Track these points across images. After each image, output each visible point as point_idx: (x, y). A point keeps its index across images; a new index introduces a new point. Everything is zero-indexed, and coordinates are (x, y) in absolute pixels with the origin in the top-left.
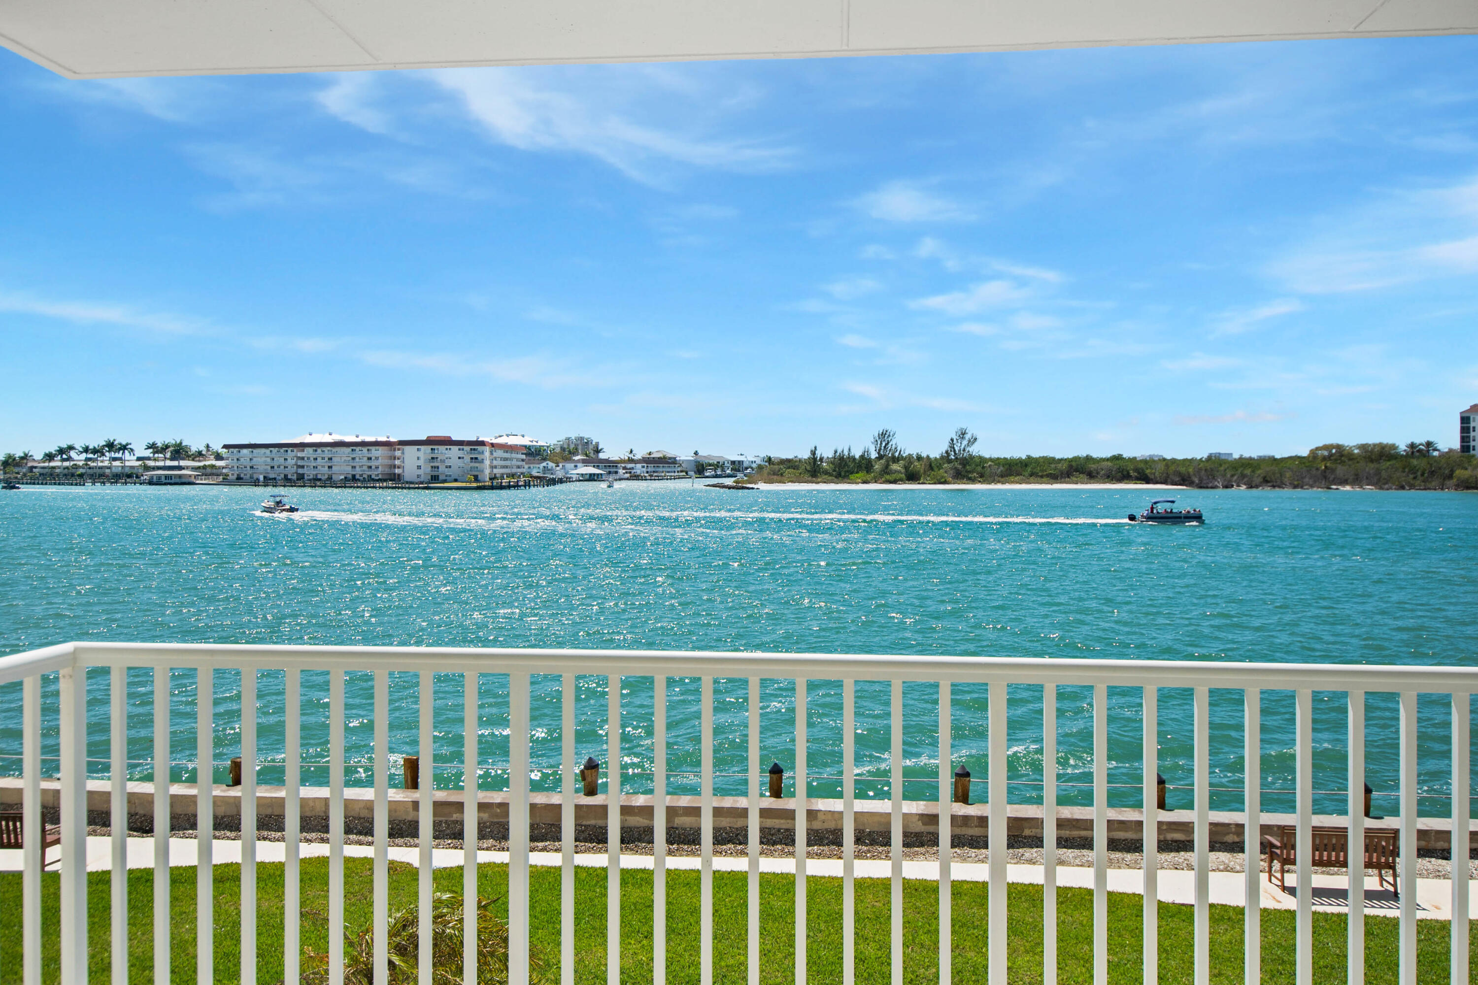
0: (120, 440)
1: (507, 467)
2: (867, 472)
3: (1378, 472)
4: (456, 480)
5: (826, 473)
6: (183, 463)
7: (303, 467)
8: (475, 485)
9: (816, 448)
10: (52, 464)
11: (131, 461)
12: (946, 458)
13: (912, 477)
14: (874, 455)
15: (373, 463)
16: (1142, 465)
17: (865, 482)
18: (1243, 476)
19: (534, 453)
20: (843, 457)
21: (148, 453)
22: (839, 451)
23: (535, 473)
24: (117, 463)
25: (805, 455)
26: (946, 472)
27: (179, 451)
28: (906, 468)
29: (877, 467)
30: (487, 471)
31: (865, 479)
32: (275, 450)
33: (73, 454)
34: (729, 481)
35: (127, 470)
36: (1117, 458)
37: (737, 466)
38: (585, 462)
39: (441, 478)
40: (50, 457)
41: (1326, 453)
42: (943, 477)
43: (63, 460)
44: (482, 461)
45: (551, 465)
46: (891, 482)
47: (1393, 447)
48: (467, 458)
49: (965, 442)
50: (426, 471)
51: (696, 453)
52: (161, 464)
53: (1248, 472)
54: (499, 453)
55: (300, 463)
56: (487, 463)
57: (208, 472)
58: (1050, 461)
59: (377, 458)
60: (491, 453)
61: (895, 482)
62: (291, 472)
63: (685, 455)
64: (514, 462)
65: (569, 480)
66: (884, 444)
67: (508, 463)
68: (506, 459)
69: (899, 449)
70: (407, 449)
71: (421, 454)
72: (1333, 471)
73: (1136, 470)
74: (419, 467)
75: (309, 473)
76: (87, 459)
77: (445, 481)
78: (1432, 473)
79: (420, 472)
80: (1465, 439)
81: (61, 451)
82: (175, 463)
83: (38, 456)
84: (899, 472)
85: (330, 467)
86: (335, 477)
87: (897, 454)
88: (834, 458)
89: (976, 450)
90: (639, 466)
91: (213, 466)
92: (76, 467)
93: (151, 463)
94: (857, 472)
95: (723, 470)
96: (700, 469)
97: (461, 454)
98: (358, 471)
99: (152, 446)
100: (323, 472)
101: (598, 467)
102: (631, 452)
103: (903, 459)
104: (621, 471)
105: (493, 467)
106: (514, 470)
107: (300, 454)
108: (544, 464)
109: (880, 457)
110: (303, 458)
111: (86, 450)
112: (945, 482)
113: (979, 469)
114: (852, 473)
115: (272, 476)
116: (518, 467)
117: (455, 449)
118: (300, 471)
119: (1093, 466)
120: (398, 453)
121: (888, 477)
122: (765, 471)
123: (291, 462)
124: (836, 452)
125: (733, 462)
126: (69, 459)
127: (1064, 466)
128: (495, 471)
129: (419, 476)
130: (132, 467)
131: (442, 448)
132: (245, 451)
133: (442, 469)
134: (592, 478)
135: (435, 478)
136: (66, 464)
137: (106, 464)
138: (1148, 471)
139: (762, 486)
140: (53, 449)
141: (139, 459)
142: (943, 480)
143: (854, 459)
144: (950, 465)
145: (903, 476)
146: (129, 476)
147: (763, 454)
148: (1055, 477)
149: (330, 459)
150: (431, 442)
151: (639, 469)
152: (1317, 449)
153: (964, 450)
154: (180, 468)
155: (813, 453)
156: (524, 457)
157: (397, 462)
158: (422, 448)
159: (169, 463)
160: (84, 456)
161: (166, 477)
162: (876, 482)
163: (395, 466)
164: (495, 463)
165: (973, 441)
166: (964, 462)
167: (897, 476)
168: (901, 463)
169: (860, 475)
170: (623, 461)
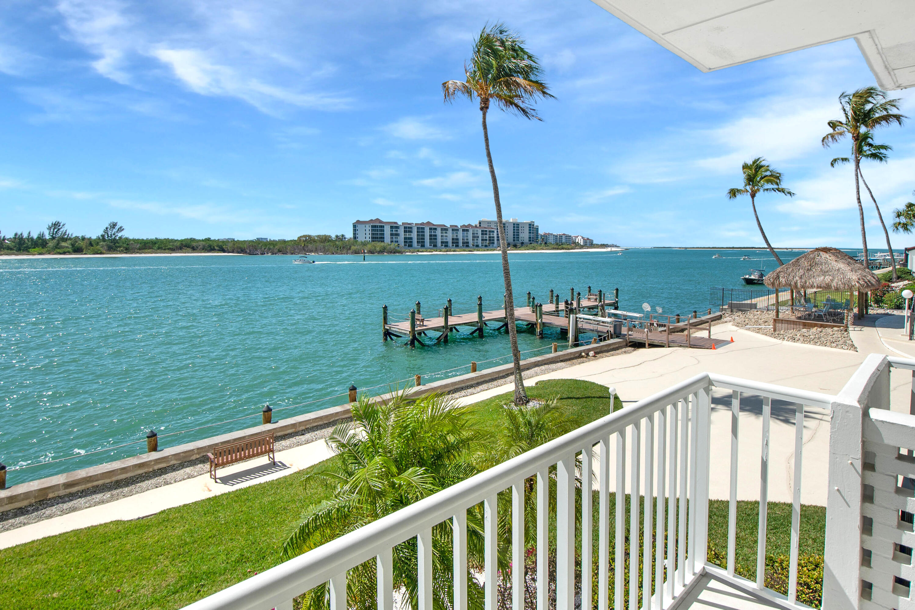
2: (43, 248)
3: (324, 247)
5: (9, 248)
12: (102, 238)
13: (78, 250)
14: (47, 237)
16: (221, 244)
17: (40, 254)
18: (269, 249)
20: (22, 238)
22: (19, 233)
26: (102, 247)
28: (73, 245)
29: (51, 244)
31: (40, 252)
36: (208, 240)
41: (304, 239)
42: (99, 250)
46: (61, 254)
47: (330, 236)
49: (115, 230)
53: (272, 247)
58: (168, 241)
61: (64, 253)
66: (56, 230)
69: (67, 234)
72: (307, 246)
73: (218, 246)
78: (344, 247)
80: (355, 234)
84: (67, 247)
87: (66, 236)
88: (15, 238)
89: (124, 234)
94: (34, 248)
103: (70, 239)
109: (53, 238)
112: (101, 253)
113: (125, 245)
114: (29, 248)
119: (194, 244)
121: (58, 250)
124: (16, 234)
127: (178, 244)
138: (224, 247)
142: (99, 252)
143: (32, 239)
144: (104, 243)
145: (70, 250)
148: (173, 250)
152: (301, 237)
153: (114, 234)
162: (49, 254)
165: (121, 229)
166: (114, 241)
167: (66, 250)
168: (69, 242)
169: (37, 249)
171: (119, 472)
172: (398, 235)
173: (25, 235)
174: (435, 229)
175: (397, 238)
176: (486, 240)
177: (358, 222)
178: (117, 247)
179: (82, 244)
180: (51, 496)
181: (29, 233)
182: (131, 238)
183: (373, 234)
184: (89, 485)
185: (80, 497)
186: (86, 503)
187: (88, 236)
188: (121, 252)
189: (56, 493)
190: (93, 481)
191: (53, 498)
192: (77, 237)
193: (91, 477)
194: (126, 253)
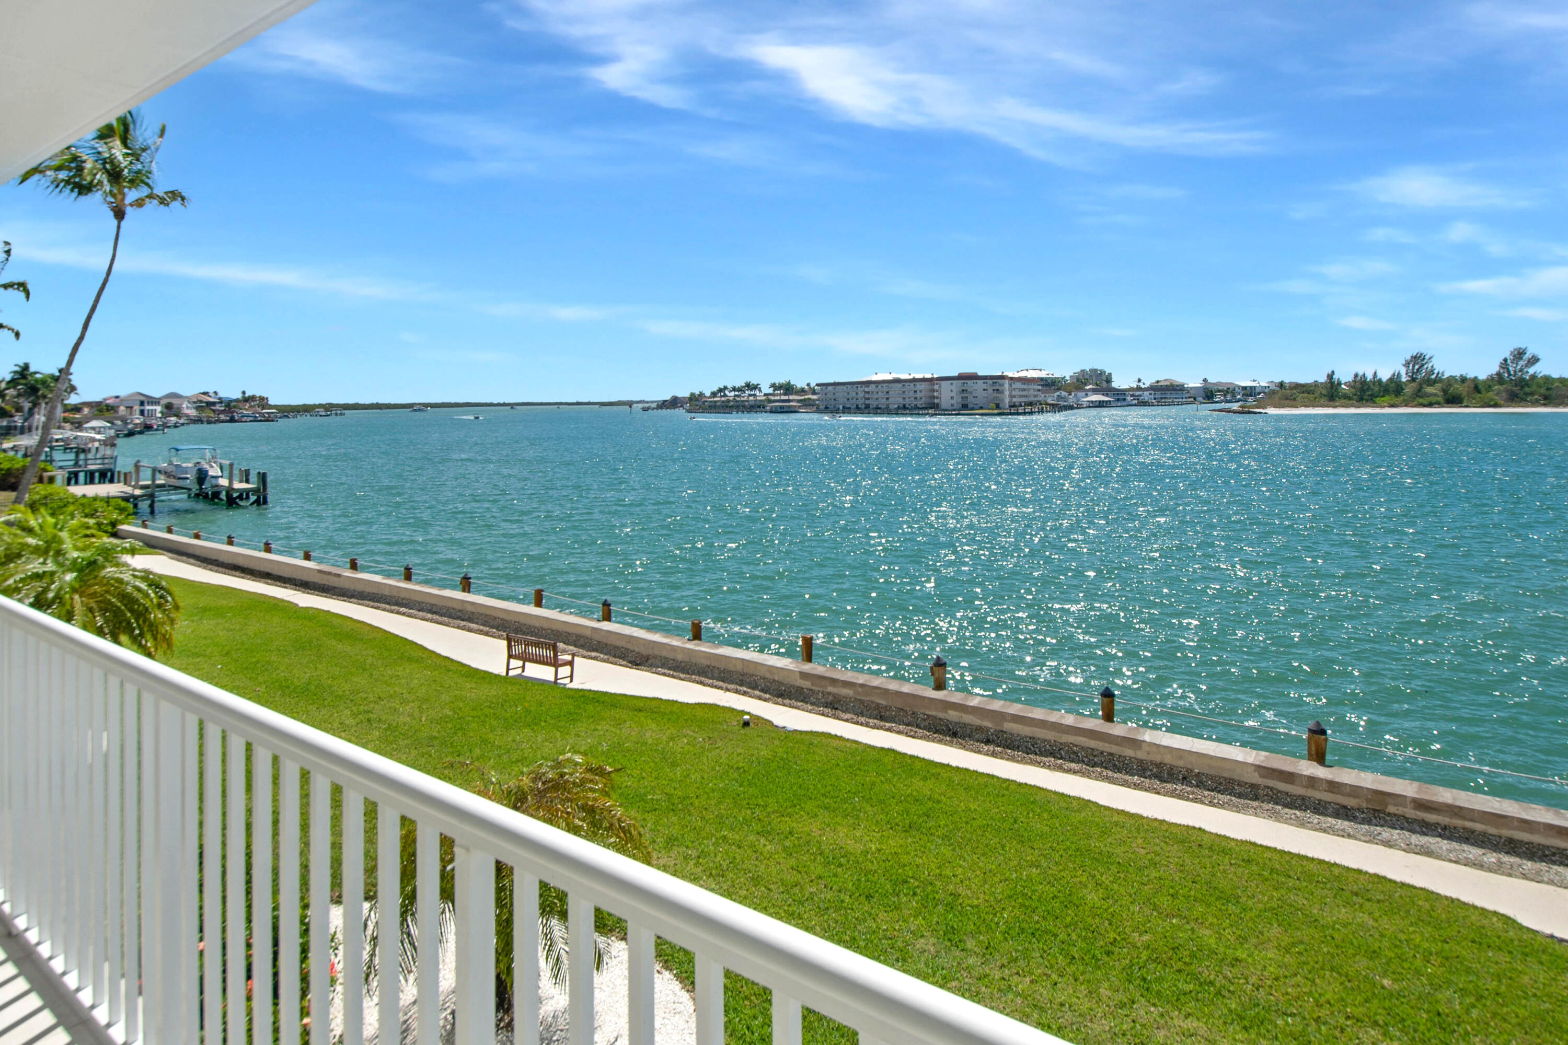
0: (754, 382)
1: (1026, 396)
2: (1396, 396)
4: (981, 408)
5: (1346, 397)
6: (791, 397)
7: (868, 399)
8: (996, 412)
9: (1333, 372)
10: (716, 399)
11: (760, 396)
12: (1499, 379)
13: (1453, 400)
14: (1404, 379)
15: (918, 395)
17: (1392, 406)
19: (1049, 384)
20: (1365, 381)
21: (771, 391)
22: (1361, 373)
23: (1050, 401)
24: (751, 398)
25: (1322, 379)
26: (1497, 394)
27: (788, 388)
28: (1445, 391)
29: (1408, 390)
30: (1007, 400)
31: (1392, 402)
32: (849, 387)
33: (727, 392)
34: (1235, 406)
35: (758, 403)
37: (1249, 392)
38: (1095, 391)
39: (970, 406)
40: (714, 394)
42: (1492, 400)
43: (721, 396)
44: (1002, 392)
45: (1064, 394)
46: (1424, 406)
48: (990, 391)
49: (1521, 363)
50: (957, 401)
51: (1205, 380)
52: (778, 398)
54: (1018, 385)
55: (867, 396)
56: (1007, 393)
57: (807, 404)
59: (921, 391)
60: (1010, 385)
61: (1430, 405)
62: (861, 402)
63: (1193, 382)
64: (1031, 392)
65: (1080, 407)
66: (1417, 367)
67: (1025, 393)
68: (1024, 390)
69: (1436, 372)
70: (943, 383)
71: (953, 388)
74: (952, 398)
75: (873, 403)
76: (735, 396)
77: (973, 409)
79: (953, 402)
81: (720, 390)
82: (786, 398)
83: (708, 394)
84: (1435, 395)
85: (887, 399)
86: (891, 407)
87: (1433, 377)
88: (1354, 381)
89: (1540, 369)
90: (1146, 393)
91: (809, 399)
92: (728, 401)
93: (772, 398)
94: (1383, 396)
95: (1234, 396)
96: (1208, 394)
97: (985, 387)
98: (907, 402)
99: (773, 386)
100: (882, 403)
101: (1107, 395)
102: (1139, 381)
103: (1443, 380)
104: (1129, 398)
105: (1011, 396)
106: (1031, 399)
107: (866, 389)
108: (1058, 393)
109: (1413, 380)
110: (868, 392)
111: (734, 389)
112: (1496, 405)
113: (1543, 391)
114: (1376, 397)
115: (848, 406)
116: (1035, 396)
117: (980, 382)
118: (867, 402)
120: (936, 387)
121: (1421, 400)
122: (1277, 397)
123: (861, 395)
124: (1356, 375)
125: (1245, 388)
126: (725, 395)
128: (1014, 400)
129: (952, 405)
130: (761, 401)
131: (970, 382)
132: (830, 388)
133: (970, 399)
134: (1101, 405)
135: (965, 406)
136: (723, 399)
137: (745, 398)
139: (1272, 411)
140: (715, 389)
141: (765, 395)
142: (1492, 403)
143: (1380, 382)
144: (1502, 388)
145: (1440, 399)
146: (759, 407)
147: (1278, 380)
149: (888, 393)
150: (962, 377)
151: (1146, 396)
153: (1521, 370)
154: (789, 401)
155: (1330, 376)
156: (1040, 387)
157: (935, 394)
158: (955, 382)
159: (783, 397)
160: (732, 394)
161: (781, 407)
162: (1406, 406)
163: (934, 397)
164: (1014, 393)
165: (1534, 360)
166: (1522, 383)
167: (1434, 399)
168: (1438, 385)
169: (1386, 398)
170: (1132, 389)
171: (1516, 823)
173: (1369, 377)
178: (1527, 394)
179: (1461, 389)
180: (1391, 809)
181: (1375, 373)
182: (1555, 375)
184: (1458, 822)
185: (1440, 836)
186: (1450, 851)
187: (1471, 375)
188: (1535, 403)
189: (1400, 809)
190: (1464, 818)
191: (1395, 815)
192: (1452, 378)
193: (1461, 808)
194: (1545, 405)
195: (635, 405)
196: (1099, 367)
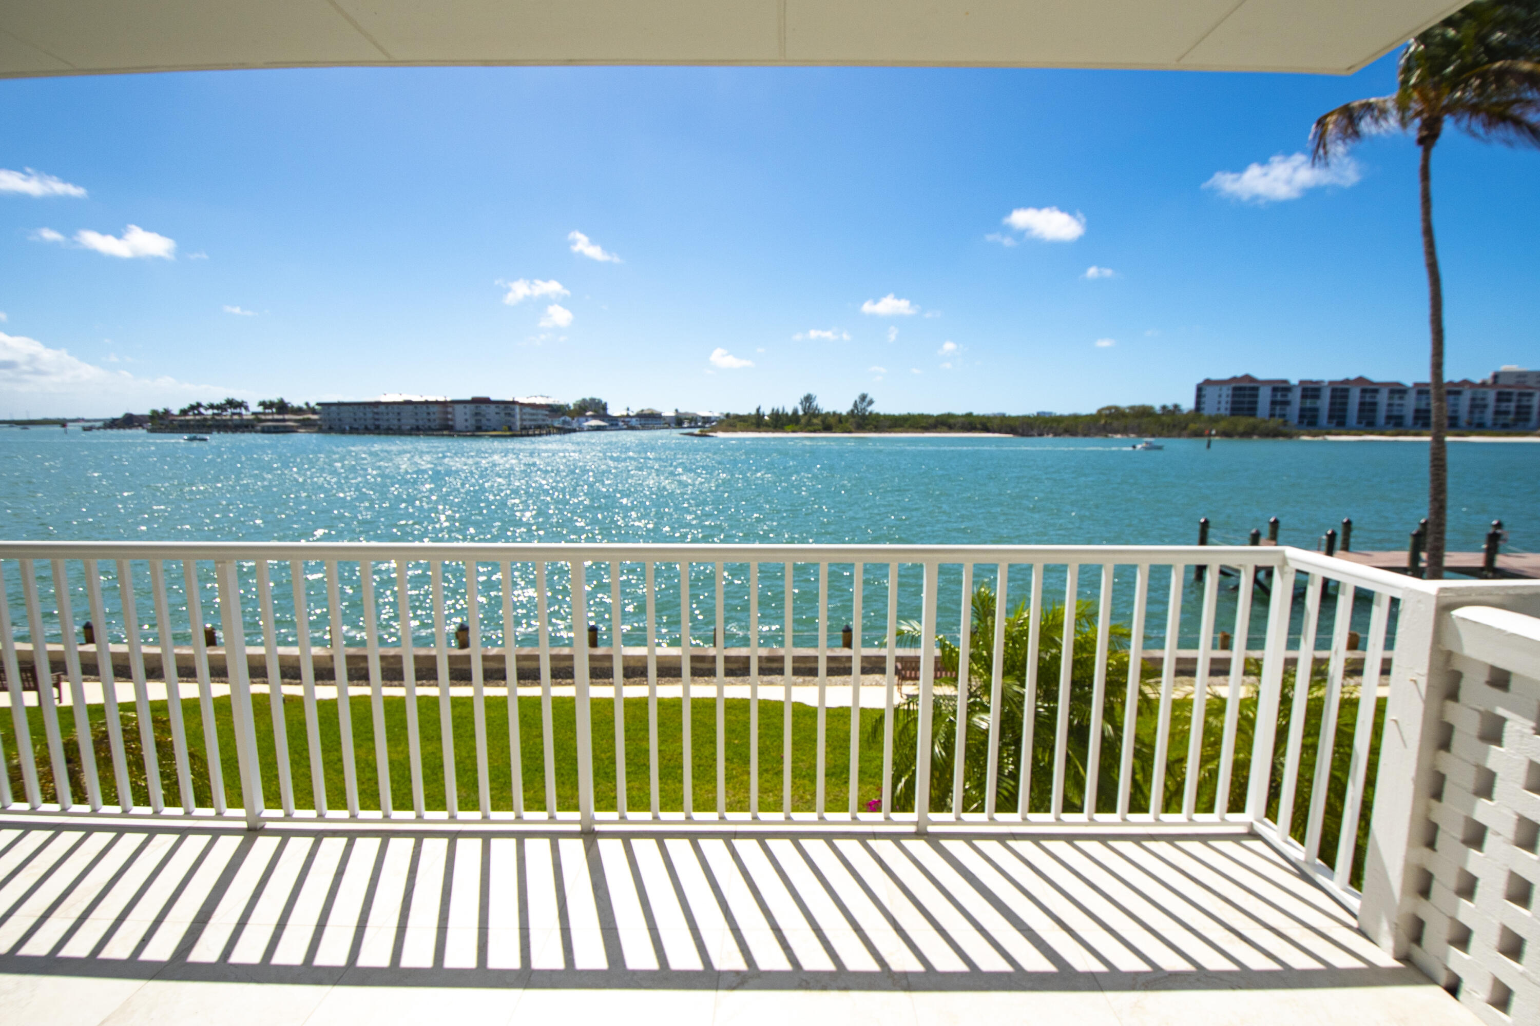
0: (239, 398)
1: (535, 420)
2: (795, 425)
3: (1139, 426)
4: (495, 430)
5: (765, 425)
6: (287, 417)
7: (378, 420)
8: (508, 433)
9: (760, 406)
10: (187, 417)
11: (247, 415)
12: (852, 414)
13: (827, 428)
14: (801, 413)
15: (432, 417)
16: (985, 421)
17: (794, 431)
19: (555, 410)
20: (778, 414)
21: (260, 409)
22: (777, 409)
23: (556, 424)
24: (236, 417)
25: (753, 412)
26: (850, 424)
27: (282, 407)
28: (823, 422)
29: (803, 421)
30: (518, 423)
31: (792, 429)
32: (356, 407)
33: (202, 410)
34: (697, 431)
35: (245, 423)
36: (969, 415)
37: (707, 420)
38: (594, 417)
39: (484, 428)
40: (183, 412)
41: (1107, 412)
42: (848, 428)
43: (195, 414)
44: (513, 416)
45: (568, 419)
46: (811, 432)
47: (1151, 408)
48: (502, 415)
49: (865, 404)
50: (472, 422)
51: (677, 411)
52: (270, 417)
53: (1055, 425)
54: (528, 410)
55: (376, 417)
56: (518, 417)
57: (307, 425)
58: (922, 417)
59: (434, 413)
60: (521, 410)
61: (814, 432)
62: (370, 423)
63: (669, 412)
64: (540, 417)
65: (581, 430)
66: (808, 405)
67: (535, 417)
68: (533, 414)
69: (818, 408)
70: (457, 407)
71: (467, 411)
72: (1111, 424)
73: (981, 424)
74: (466, 420)
75: (384, 424)
76: (214, 414)
77: (486, 431)
78: (1174, 426)
79: (468, 424)
80: (1199, 402)
81: (192, 408)
82: (280, 417)
83: (175, 411)
84: (817, 424)
85: (399, 420)
86: (403, 427)
87: (817, 412)
88: (773, 414)
89: (874, 408)
90: (634, 420)
91: (309, 419)
92: (205, 420)
93: (263, 417)
94: (788, 425)
95: (696, 423)
96: (678, 421)
97: (497, 410)
98: (421, 423)
99: (262, 404)
100: (394, 423)
101: (603, 421)
102: (628, 409)
103: (822, 415)
104: (621, 424)
105: (522, 420)
106: (540, 423)
107: (375, 410)
108: (563, 418)
109: (805, 414)
110: (377, 413)
111: (212, 407)
112: (850, 432)
113: (874, 423)
114: (784, 426)
115: (356, 426)
116: (544, 420)
117: (493, 407)
118: (377, 423)
119: (952, 421)
120: (450, 410)
121: (810, 428)
122: (724, 424)
123: (370, 415)
124: (774, 410)
125: (704, 418)
126: (199, 414)
127: (931, 421)
128: (525, 423)
129: (467, 427)
130: (248, 420)
131: (483, 407)
132: (333, 408)
133: (484, 421)
134: (598, 428)
135: (479, 429)
136: (198, 417)
137: (228, 417)
138: (989, 425)
139: (721, 435)
140: (185, 406)
141: (253, 414)
142: (847, 430)
143: (787, 414)
144: (853, 420)
145: (820, 427)
146: (247, 427)
147: (725, 412)
148: (926, 429)
149: (399, 414)
150: (476, 401)
151: (634, 422)
152: (1103, 409)
153: (863, 409)
154: (284, 420)
155: (758, 410)
156: (547, 413)
157: (450, 416)
158: (468, 406)
159: (277, 417)
160: (210, 412)
161: (275, 427)
162: (801, 432)
163: (448, 419)
164: (524, 417)
165: (871, 402)
166: (864, 417)
167: (816, 427)
168: (820, 418)
169: (790, 427)
170: (623, 416)
172: (1287, 403)
173: (781, 411)
174: (1376, 391)
175: (1284, 409)
176: (1507, 413)
177: (1208, 382)
178: (867, 425)
179: (832, 421)
181: (784, 408)
182: (882, 413)
183: (1233, 402)
187: (838, 411)
188: (870, 431)
192: (828, 414)
194: (875, 432)
195: (70, 424)
196: (597, 396)
